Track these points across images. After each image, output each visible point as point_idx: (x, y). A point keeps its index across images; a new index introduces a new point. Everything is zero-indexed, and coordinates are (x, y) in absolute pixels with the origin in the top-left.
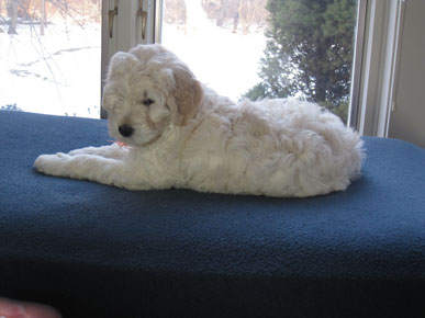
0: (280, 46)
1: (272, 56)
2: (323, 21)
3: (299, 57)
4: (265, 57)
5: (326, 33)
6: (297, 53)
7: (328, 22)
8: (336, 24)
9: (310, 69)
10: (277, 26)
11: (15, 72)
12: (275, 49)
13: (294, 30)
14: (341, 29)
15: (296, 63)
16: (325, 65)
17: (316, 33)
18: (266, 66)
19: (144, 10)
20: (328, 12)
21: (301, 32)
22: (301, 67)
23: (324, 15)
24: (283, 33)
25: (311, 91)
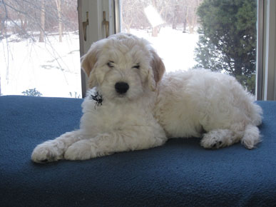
0: (208, 39)
1: (203, 46)
2: (236, 20)
3: (222, 45)
4: (198, 47)
5: (238, 28)
6: (220, 43)
7: (240, 21)
8: (245, 21)
9: (229, 54)
10: (205, 25)
11: (44, 66)
12: (205, 42)
13: (216, 27)
14: (249, 25)
15: (220, 50)
16: (240, 50)
17: (232, 28)
18: (200, 54)
19: (107, 20)
20: (239, 13)
21: (221, 28)
22: (223, 53)
23: (237, 16)
24: (209, 30)
25: (231, 68)
